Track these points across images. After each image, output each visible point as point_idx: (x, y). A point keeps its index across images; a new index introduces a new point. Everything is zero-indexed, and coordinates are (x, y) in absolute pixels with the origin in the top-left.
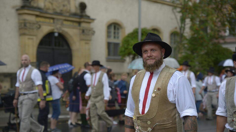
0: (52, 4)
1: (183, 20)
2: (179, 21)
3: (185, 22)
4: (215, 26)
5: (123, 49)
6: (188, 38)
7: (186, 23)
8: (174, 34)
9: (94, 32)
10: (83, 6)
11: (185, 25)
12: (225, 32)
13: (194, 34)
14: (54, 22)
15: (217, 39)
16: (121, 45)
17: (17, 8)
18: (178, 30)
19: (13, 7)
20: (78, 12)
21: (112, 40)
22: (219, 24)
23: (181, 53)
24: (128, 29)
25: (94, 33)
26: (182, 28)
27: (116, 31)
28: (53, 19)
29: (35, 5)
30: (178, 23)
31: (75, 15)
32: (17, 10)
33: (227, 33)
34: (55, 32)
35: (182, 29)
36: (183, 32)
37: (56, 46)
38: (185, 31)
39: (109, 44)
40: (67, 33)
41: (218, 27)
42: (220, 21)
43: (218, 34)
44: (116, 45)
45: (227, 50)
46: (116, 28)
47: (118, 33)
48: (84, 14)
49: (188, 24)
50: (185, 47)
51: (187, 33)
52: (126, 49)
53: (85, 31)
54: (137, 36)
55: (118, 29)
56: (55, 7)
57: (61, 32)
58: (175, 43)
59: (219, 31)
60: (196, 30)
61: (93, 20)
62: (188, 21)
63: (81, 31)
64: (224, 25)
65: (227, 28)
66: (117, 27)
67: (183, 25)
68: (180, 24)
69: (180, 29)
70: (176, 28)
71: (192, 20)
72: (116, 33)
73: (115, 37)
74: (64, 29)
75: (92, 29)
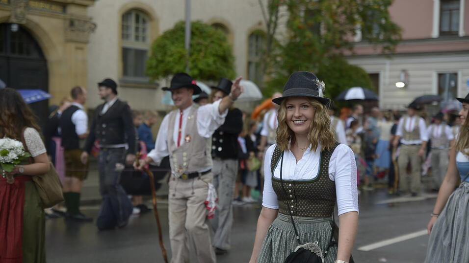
1: (273, 8)
2: (266, 10)
3: (277, 12)
4: (335, 22)
5: (154, 63)
6: (282, 43)
7: (280, 14)
8: (255, 36)
9: (95, 25)
11: (277, 18)
12: (354, 34)
13: (295, 37)
14: (9, 2)
15: (338, 47)
16: (149, 54)
18: (264, 28)
21: (132, 44)
22: (342, 19)
23: (270, 73)
24: (165, 23)
25: (93, 27)
26: (272, 24)
27: (141, 26)
30: (263, 13)
33: (358, 37)
34: (14, 24)
35: (272, 26)
36: (274, 32)
37: (13, 51)
38: (278, 31)
39: (125, 52)
40: (37, 25)
41: (341, 25)
42: (344, 13)
43: (341, 39)
44: (140, 53)
45: (357, 70)
46: (141, 20)
47: (144, 30)
49: (282, 16)
50: (276, 62)
51: (282, 34)
52: (162, 61)
53: (76, 23)
54: (183, 36)
55: (144, 22)
57: (24, 22)
58: (257, 54)
59: (342, 33)
60: (299, 28)
61: (93, 0)
62: (283, 10)
63: (68, 23)
64: (352, 21)
65: (358, 26)
66: (142, 16)
67: (273, 18)
68: (268, 16)
69: (269, 26)
70: (260, 24)
71: (291, 8)
72: (141, 30)
73: (137, 38)
74: (30, 17)
75: (91, 19)
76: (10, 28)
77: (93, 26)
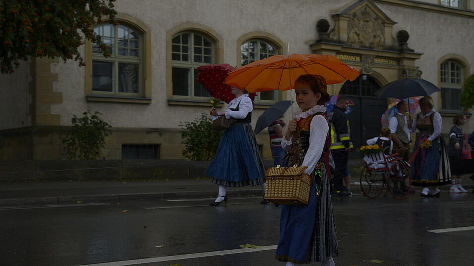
0: (358, 35)
5: (467, 95)
9: (421, 72)
10: (403, 36)
14: (361, 60)
16: (462, 91)
17: (311, 43)
19: (306, 43)
20: (397, 44)
21: (449, 85)
27: (455, 71)
28: (360, 55)
29: (335, 38)
31: (391, 49)
32: (311, 46)
34: (364, 75)
37: (364, 94)
39: (444, 92)
40: (379, 74)
44: (455, 92)
46: (455, 68)
47: (458, 75)
48: (405, 47)
53: (407, 71)
55: (458, 69)
56: (362, 39)
57: (371, 73)
61: (420, 55)
63: (401, 71)
66: (456, 64)
72: (455, 75)
73: (453, 81)
74: (375, 69)
75: (418, 68)
76: (362, 78)
77: (419, 73)
